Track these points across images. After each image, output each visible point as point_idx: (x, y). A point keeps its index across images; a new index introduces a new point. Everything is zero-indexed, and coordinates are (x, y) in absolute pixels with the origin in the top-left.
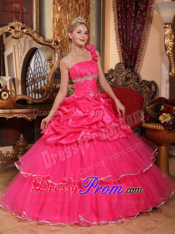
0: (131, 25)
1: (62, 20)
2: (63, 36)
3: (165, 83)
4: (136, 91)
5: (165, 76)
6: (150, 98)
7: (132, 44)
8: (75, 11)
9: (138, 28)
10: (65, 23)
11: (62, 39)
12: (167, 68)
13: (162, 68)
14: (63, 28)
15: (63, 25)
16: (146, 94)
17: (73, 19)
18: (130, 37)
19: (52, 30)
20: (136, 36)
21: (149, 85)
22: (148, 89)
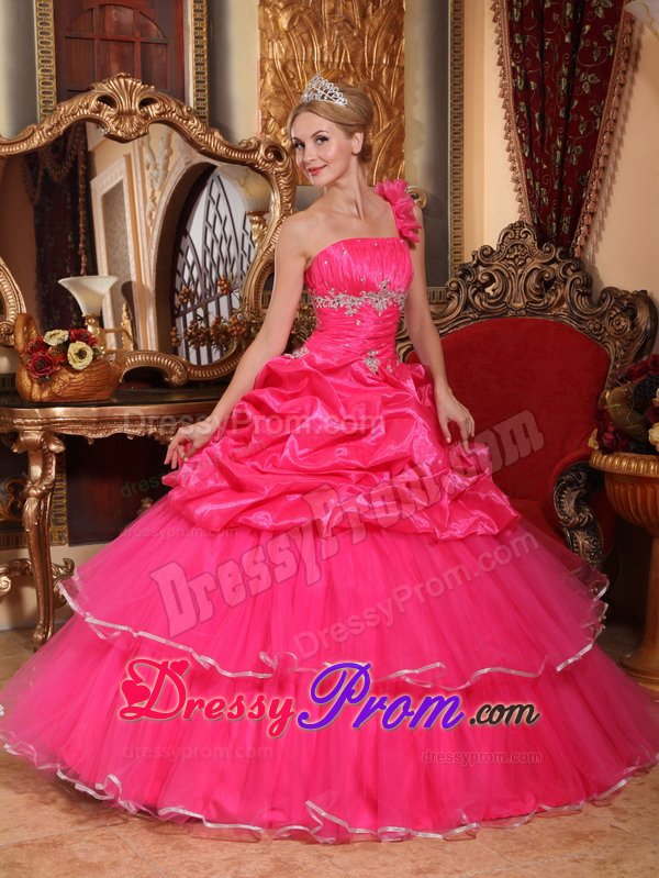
0: (561, 78)
1: (295, 65)
4: (580, 329)
6: (632, 357)
7: (564, 150)
8: (344, 26)
9: (586, 88)
10: (308, 75)
15: (299, 83)
16: (617, 343)
17: (337, 60)
18: (557, 122)
19: (256, 104)
20: (579, 119)
21: (627, 309)
22: (625, 323)
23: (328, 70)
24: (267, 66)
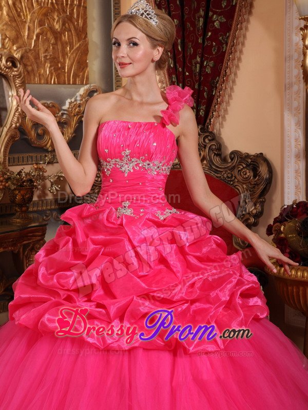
1: (21, 2)
2: (24, 44)
4: (217, 177)
6: (257, 196)
7: (202, 63)
10: (29, 9)
11: (24, 51)
14: (25, 22)
15: (24, 15)
16: (245, 186)
18: (196, 46)
20: (212, 44)
21: (250, 164)
22: (249, 174)
23: (41, 7)
24: (3, 3)
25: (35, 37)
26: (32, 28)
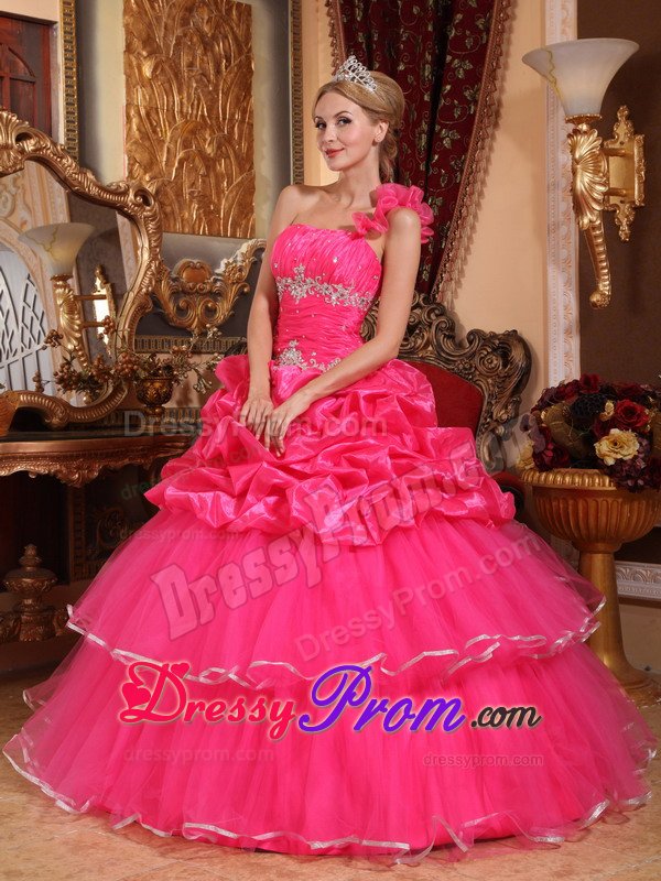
0: (420, 134)
1: (158, 113)
3: (562, 337)
4: (448, 369)
5: (562, 312)
8: (201, 79)
9: (447, 143)
10: (169, 123)
12: (567, 283)
13: (551, 282)
14: (163, 141)
15: (161, 131)
17: (195, 112)
19: (122, 148)
21: (498, 348)
22: (497, 362)
23: (187, 122)
24: (132, 113)
25: (176, 164)
26: (173, 150)
